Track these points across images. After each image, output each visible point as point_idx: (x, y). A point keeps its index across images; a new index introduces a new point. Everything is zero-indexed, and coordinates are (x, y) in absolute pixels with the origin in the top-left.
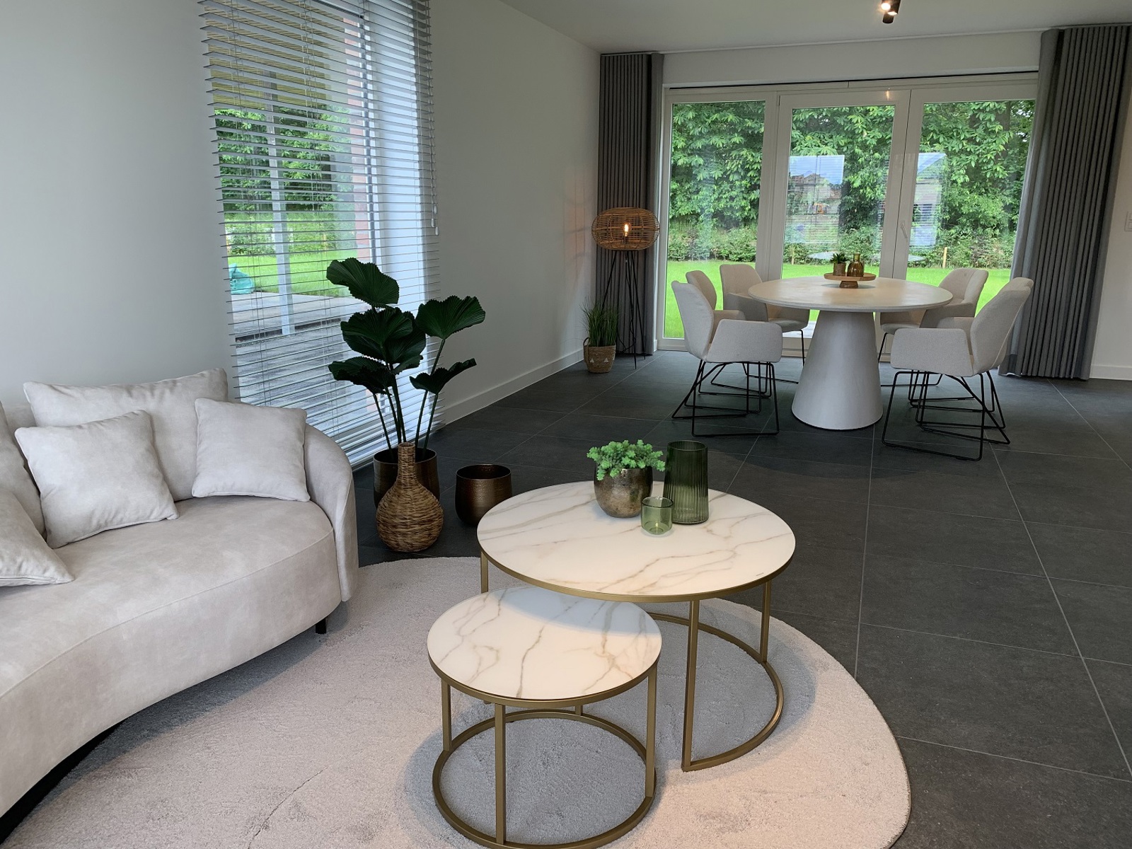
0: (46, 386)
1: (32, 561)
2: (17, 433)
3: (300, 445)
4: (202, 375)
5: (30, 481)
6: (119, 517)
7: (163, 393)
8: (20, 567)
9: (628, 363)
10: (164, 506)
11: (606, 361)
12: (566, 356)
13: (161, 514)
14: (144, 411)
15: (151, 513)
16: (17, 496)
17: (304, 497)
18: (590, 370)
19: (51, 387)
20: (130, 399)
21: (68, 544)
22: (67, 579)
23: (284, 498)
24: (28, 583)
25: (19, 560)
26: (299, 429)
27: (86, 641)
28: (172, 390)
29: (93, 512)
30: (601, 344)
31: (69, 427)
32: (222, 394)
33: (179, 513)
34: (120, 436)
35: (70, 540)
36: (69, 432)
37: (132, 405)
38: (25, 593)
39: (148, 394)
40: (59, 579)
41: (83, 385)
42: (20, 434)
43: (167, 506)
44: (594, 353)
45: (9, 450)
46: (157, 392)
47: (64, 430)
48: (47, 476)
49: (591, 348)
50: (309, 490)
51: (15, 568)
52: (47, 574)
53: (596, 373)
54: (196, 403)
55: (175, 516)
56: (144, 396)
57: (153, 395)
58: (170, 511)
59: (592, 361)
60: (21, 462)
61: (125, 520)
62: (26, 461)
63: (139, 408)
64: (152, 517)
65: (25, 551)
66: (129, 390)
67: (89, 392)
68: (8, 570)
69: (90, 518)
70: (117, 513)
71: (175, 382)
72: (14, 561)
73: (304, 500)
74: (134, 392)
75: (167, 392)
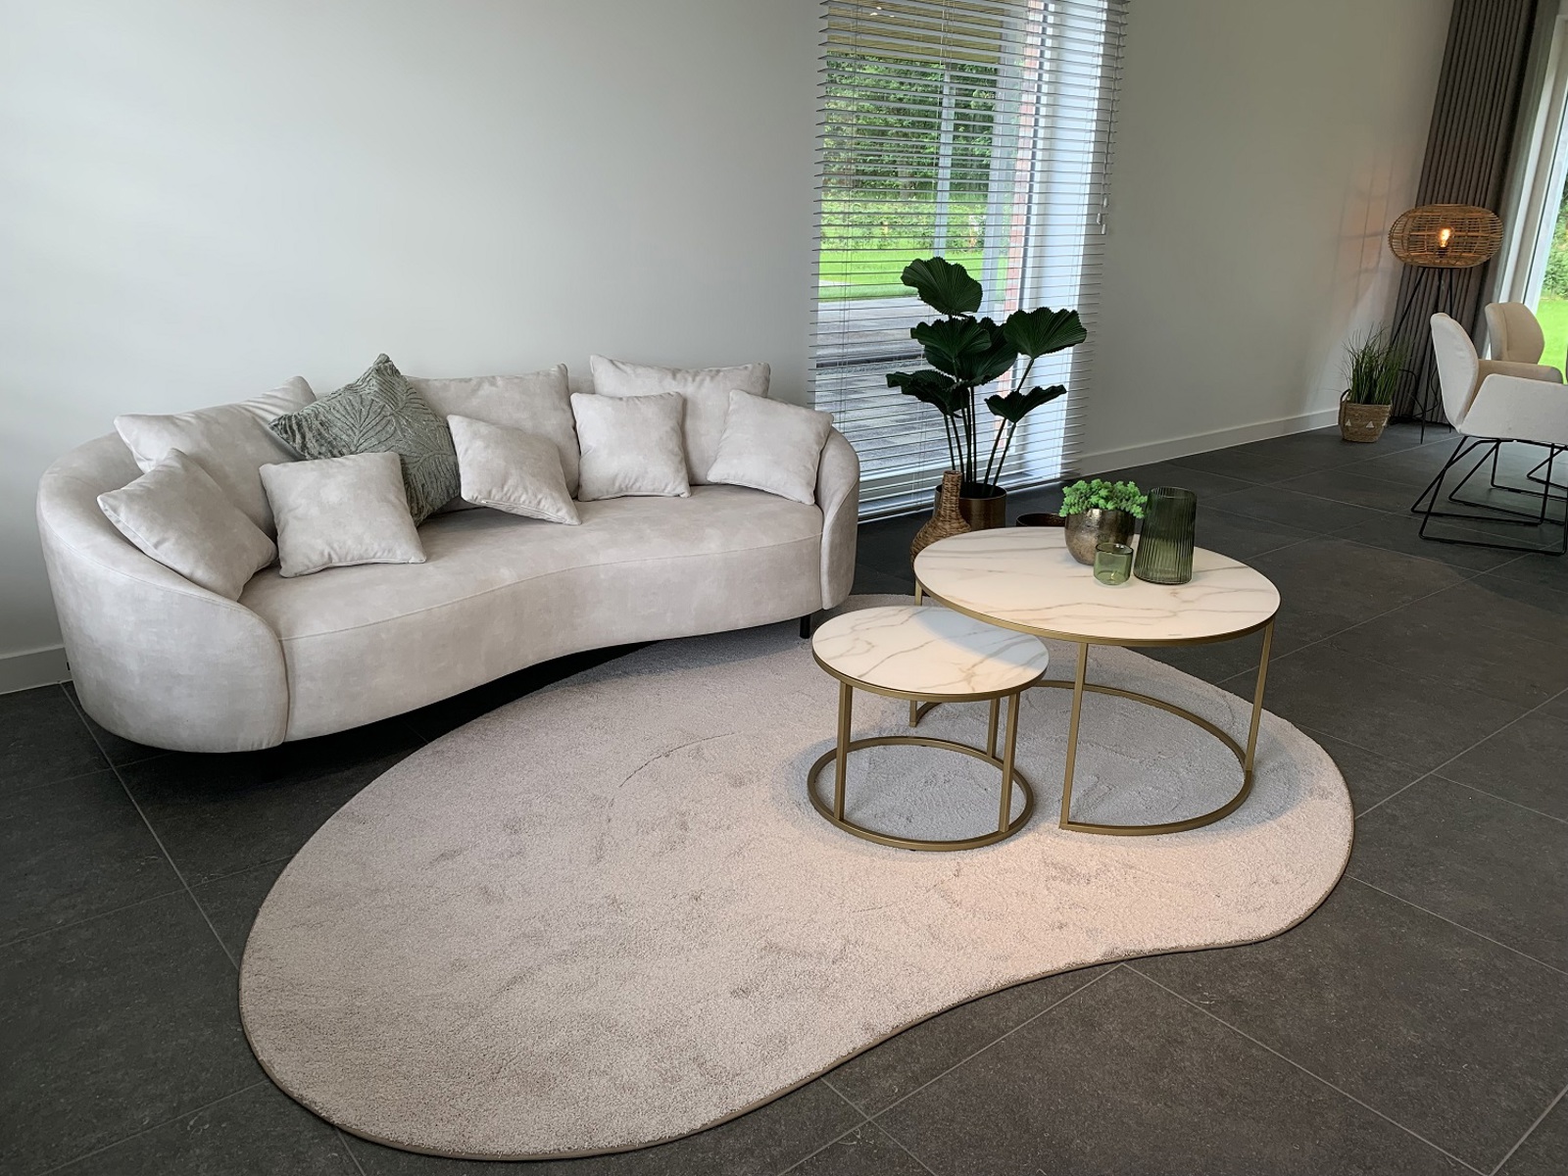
0: (606, 361)
1: (549, 500)
2: (572, 397)
3: (816, 449)
4: (746, 368)
5: (575, 440)
6: (638, 485)
7: (703, 380)
8: (539, 502)
9: (1413, 434)
10: (677, 483)
11: (1371, 425)
12: (1314, 413)
13: (674, 490)
14: (679, 394)
15: (666, 486)
16: (560, 451)
17: (809, 500)
18: (1345, 437)
19: (611, 361)
20: (674, 382)
21: (594, 500)
22: (575, 522)
23: (789, 497)
24: (545, 518)
25: (540, 496)
26: (819, 433)
27: (569, 570)
28: (712, 378)
29: (616, 476)
30: (1369, 400)
31: (612, 398)
32: (760, 389)
33: (692, 494)
34: (650, 411)
35: (595, 497)
36: (611, 402)
37: (672, 386)
38: (543, 526)
39: (690, 379)
40: (568, 521)
41: (636, 364)
42: (574, 397)
43: (680, 484)
44: (1352, 412)
45: (563, 410)
46: (698, 379)
47: (606, 399)
48: (589, 438)
49: (1349, 406)
50: (816, 493)
51: (535, 502)
52: (559, 514)
53: (1351, 441)
54: (731, 394)
55: (686, 495)
56: (686, 380)
57: (694, 380)
58: (682, 488)
59: (1348, 424)
60: (571, 423)
61: (643, 488)
62: (575, 422)
63: (677, 390)
64: (666, 491)
65: (546, 490)
66: (675, 373)
67: (640, 370)
68: (530, 502)
69: (614, 479)
70: (636, 480)
71: (718, 372)
72: (536, 497)
73: (808, 503)
74: (679, 376)
75: (708, 379)
